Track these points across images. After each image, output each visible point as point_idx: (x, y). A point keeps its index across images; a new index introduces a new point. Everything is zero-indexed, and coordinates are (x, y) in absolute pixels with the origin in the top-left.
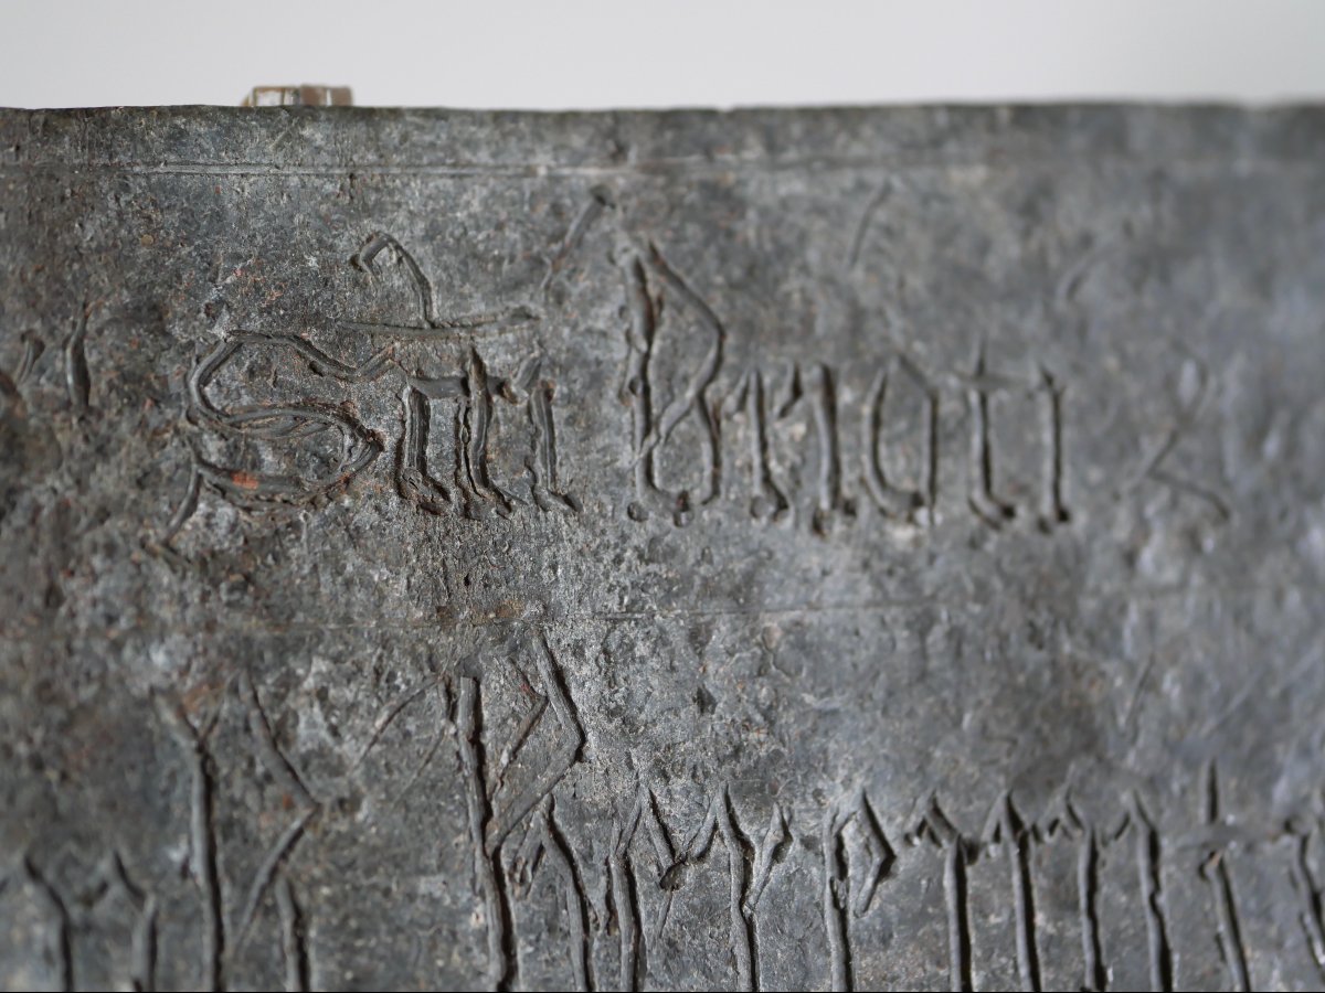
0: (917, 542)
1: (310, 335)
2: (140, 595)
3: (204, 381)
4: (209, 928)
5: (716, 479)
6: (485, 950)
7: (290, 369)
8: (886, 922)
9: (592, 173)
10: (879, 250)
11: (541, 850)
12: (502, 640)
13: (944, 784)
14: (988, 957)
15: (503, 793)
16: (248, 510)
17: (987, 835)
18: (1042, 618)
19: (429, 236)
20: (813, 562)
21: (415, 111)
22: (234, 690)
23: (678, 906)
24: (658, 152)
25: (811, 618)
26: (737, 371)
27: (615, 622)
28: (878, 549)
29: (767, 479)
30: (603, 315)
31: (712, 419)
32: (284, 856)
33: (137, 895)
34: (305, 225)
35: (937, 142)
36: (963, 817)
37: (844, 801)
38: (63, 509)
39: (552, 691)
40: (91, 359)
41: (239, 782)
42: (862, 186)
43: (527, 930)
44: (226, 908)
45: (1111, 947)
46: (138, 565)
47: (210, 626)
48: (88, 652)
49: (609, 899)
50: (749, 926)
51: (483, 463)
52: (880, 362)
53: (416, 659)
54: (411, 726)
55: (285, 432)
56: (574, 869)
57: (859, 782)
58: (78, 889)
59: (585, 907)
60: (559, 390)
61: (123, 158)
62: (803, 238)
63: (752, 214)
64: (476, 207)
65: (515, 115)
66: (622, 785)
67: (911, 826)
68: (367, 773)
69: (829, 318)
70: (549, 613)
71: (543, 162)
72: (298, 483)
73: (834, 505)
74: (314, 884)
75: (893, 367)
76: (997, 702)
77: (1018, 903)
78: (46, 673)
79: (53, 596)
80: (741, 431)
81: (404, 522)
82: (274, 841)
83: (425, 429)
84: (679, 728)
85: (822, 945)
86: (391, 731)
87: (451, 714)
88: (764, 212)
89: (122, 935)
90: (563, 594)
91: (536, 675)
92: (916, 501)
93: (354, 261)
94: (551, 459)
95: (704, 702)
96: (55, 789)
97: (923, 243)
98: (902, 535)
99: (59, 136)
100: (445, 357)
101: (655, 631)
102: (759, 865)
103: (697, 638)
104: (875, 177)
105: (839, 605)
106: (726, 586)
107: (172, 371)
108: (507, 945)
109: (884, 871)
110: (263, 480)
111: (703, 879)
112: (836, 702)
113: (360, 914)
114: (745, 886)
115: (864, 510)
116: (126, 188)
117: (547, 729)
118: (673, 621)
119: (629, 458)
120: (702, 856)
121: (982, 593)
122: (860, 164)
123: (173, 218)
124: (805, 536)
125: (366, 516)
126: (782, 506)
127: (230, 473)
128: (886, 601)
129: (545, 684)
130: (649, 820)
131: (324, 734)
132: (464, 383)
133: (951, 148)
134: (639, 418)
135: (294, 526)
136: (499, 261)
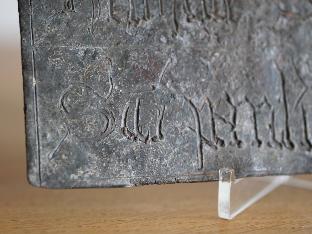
2: (267, 39)
4: (285, 113)
16: (290, 20)
22: (288, 61)
32: (301, 98)
33: (269, 106)
38: (251, 19)
41: (290, 81)
44: (288, 109)
46: (267, 32)
47: (283, 46)
58: (257, 104)
72: (300, 15)
74: (307, 105)
78: (249, 55)
79: (250, 38)
82: (298, 95)
89: (266, 114)
96: (252, 82)
110: (293, 14)
127: (286, 12)
131: (308, 71)
135: (300, 24)
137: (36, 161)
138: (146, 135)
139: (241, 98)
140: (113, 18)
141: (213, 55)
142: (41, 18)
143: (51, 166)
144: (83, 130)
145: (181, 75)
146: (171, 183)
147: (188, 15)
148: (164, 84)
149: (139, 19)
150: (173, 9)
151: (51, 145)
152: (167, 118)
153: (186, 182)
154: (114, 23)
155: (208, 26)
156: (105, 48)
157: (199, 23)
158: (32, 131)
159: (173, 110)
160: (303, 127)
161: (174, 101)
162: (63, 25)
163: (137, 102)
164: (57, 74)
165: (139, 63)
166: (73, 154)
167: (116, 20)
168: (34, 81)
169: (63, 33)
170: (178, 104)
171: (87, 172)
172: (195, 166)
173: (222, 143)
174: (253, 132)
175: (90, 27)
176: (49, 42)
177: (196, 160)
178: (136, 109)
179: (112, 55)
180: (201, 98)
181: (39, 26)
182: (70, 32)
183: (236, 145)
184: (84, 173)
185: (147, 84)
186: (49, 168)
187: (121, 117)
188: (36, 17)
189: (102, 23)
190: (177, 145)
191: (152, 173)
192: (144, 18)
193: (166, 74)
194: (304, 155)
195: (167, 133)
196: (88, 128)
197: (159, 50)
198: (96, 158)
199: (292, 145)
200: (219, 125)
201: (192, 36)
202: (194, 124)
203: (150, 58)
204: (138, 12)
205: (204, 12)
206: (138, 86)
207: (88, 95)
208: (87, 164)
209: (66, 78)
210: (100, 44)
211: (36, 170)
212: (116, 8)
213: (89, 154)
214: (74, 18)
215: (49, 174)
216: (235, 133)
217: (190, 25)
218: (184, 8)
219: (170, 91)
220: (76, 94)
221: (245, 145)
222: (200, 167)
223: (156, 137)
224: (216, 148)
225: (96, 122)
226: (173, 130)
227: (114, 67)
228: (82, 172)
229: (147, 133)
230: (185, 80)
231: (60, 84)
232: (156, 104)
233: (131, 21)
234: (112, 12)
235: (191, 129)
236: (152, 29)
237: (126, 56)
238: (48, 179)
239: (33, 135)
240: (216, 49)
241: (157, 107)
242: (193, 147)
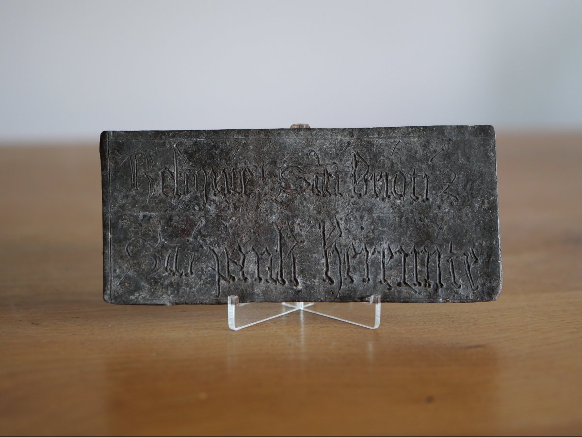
0: (401, 203)
1: (299, 166)
2: (271, 207)
3: (282, 173)
4: (280, 260)
5: (366, 191)
6: (324, 266)
7: (296, 172)
8: (391, 266)
9: (348, 139)
10: (397, 153)
11: (333, 251)
12: (329, 217)
13: (403, 244)
14: (409, 273)
15: (328, 241)
16: (288, 194)
17: (410, 253)
18: (422, 217)
19: (319, 150)
20: (382, 206)
21: (318, 129)
22: (285, 223)
23: (355, 261)
24: (359, 136)
25: (382, 215)
26: (371, 173)
27: (348, 214)
28: (394, 204)
29: (375, 192)
30: (348, 164)
31: (366, 181)
32: (292, 249)
33: (269, 254)
34: (299, 148)
35: (409, 134)
36: (406, 249)
37: (386, 246)
38: (259, 193)
39: (336, 225)
40: (265, 170)
41: (285, 237)
42: (394, 141)
43: (330, 263)
44: (283, 257)
45: (431, 273)
46: (271, 203)
47: (282, 213)
48: (263, 216)
49: (344, 259)
50: (367, 265)
51: (327, 187)
52: (396, 172)
53: (314, 219)
54: (313, 230)
55: (295, 182)
56: (339, 254)
57: (388, 242)
58: (260, 253)
59: (340, 260)
60: (340, 176)
61: (270, 137)
62: (384, 150)
63: (375, 146)
64: (328, 145)
65: (335, 129)
66: (347, 241)
67: (397, 250)
68: (306, 237)
69: (388, 164)
70: (337, 212)
71: (339, 137)
72: (297, 190)
73: (386, 196)
74: (297, 254)
75: (398, 173)
76: (413, 230)
77: (415, 264)
78: (256, 219)
79: (258, 207)
80: (372, 183)
81: (314, 198)
82: (291, 247)
83: (318, 182)
84: (358, 232)
85: (380, 269)
86: (310, 231)
87: (320, 228)
88: (377, 146)
89: (267, 260)
90: (339, 210)
91: (334, 223)
92: (401, 196)
93: (307, 154)
94: (338, 187)
95: (362, 228)
96: (257, 237)
97: (405, 152)
98: (398, 202)
99: (261, 134)
100: (321, 170)
101: (354, 216)
102: (370, 255)
103: (362, 217)
104: (397, 140)
105: (386, 213)
106: (367, 209)
107: (277, 172)
108: (327, 266)
109: (391, 258)
110: (291, 190)
111: (360, 257)
112: (385, 229)
113: (304, 259)
114: (367, 258)
115: (392, 197)
116: (271, 142)
117: (336, 231)
118: (358, 215)
119: (351, 187)
120: (360, 253)
121: (412, 212)
122: (395, 138)
123: (278, 147)
124: (381, 202)
125: (307, 196)
126: (377, 196)
127: (286, 189)
128: (395, 213)
129: (335, 224)
130: (352, 247)
131: (299, 231)
132: (324, 175)
133: (412, 135)
134: (353, 181)
135: (296, 197)
136: (331, 154)
137: (109, 287)
138: (181, 272)
139: (250, 248)
140: (163, 194)
141: (231, 218)
142: (116, 194)
143: (118, 290)
144: (140, 267)
145: (208, 232)
146: (197, 304)
147: (215, 192)
148: (195, 238)
149: (181, 194)
150: (205, 187)
151: (119, 277)
152: (196, 261)
153: (206, 304)
154: (163, 196)
155: (228, 199)
156: (156, 214)
157: (222, 196)
158: (107, 267)
159: (201, 255)
160: (292, 270)
161: (201, 250)
162: (130, 199)
163: (176, 249)
164: (124, 231)
165: (179, 224)
166: (133, 283)
167: (165, 195)
168: (110, 235)
169: (129, 204)
170: (205, 251)
171: (141, 295)
172: (214, 294)
173: (234, 279)
174: (256, 272)
175: (147, 200)
176: (120, 210)
177: (215, 289)
178: (175, 254)
179: (161, 218)
180: (221, 248)
181: (114, 199)
182: (135, 203)
183: (244, 281)
184: (139, 295)
185: (184, 238)
186: (117, 291)
187: (165, 260)
188: (112, 193)
189: (155, 197)
190: (202, 279)
191: (184, 297)
192: (184, 194)
193: (197, 231)
194: (293, 289)
195: (196, 271)
196: (143, 267)
197: (193, 215)
198: (148, 286)
199: (284, 282)
200: (232, 266)
201: (217, 205)
202: (215, 265)
203: (187, 220)
204: (180, 189)
205: (226, 189)
206: (177, 239)
207: (144, 245)
208: (141, 290)
209: (130, 233)
210: (153, 211)
211: (108, 292)
212: (166, 187)
213: (143, 283)
214: (137, 193)
215: (117, 295)
216: (243, 272)
217: (216, 198)
218: (212, 186)
219: (199, 243)
220: (136, 244)
221: (250, 280)
222: (217, 295)
223: (188, 273)
224: (229, 282)
225: (148, 263)
226: (200, 269)
227: (163, 227)
228: (137, 295)
229: (182, 271)
230: (210, 236)
231: (126, 237)
232: (189, 251)
233: (175, 196)
234: (163, 189)
235: (213, 269)
236: (189, 201)
237: (171, 219)
238: (116, 298)
239: (108, 270)
240: (233, 214)
241: (190, 254)
242: (213, 280)
